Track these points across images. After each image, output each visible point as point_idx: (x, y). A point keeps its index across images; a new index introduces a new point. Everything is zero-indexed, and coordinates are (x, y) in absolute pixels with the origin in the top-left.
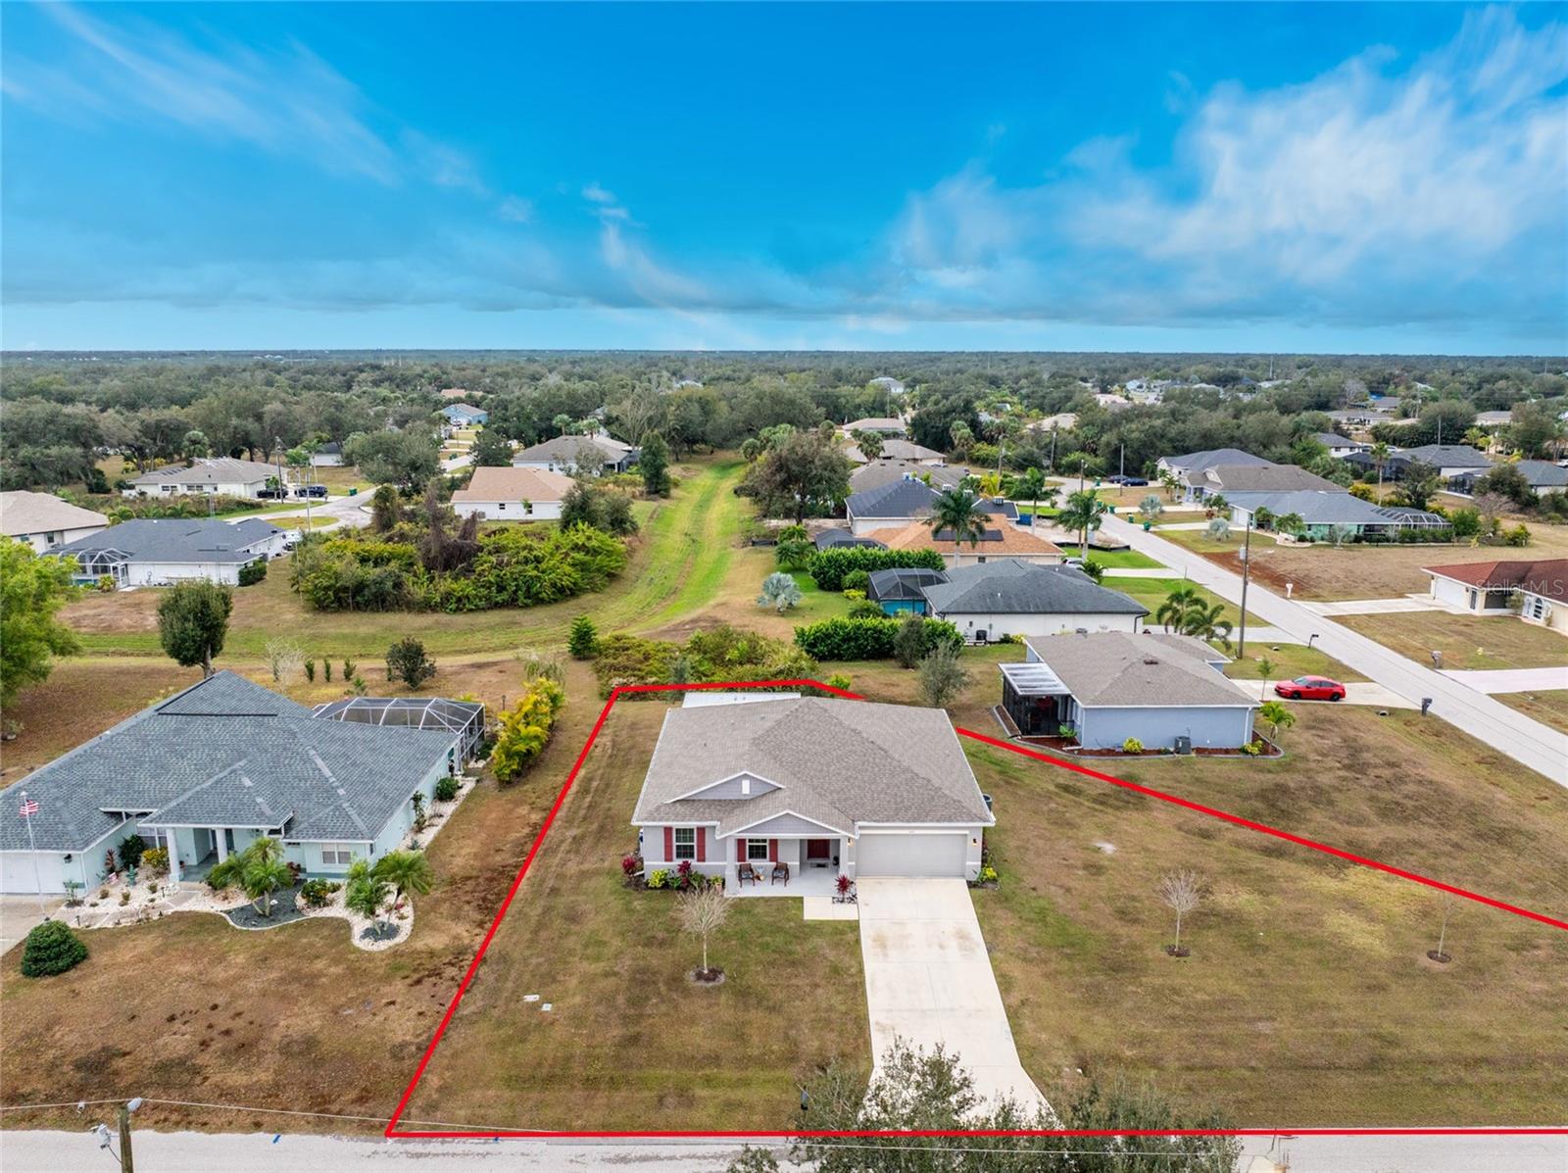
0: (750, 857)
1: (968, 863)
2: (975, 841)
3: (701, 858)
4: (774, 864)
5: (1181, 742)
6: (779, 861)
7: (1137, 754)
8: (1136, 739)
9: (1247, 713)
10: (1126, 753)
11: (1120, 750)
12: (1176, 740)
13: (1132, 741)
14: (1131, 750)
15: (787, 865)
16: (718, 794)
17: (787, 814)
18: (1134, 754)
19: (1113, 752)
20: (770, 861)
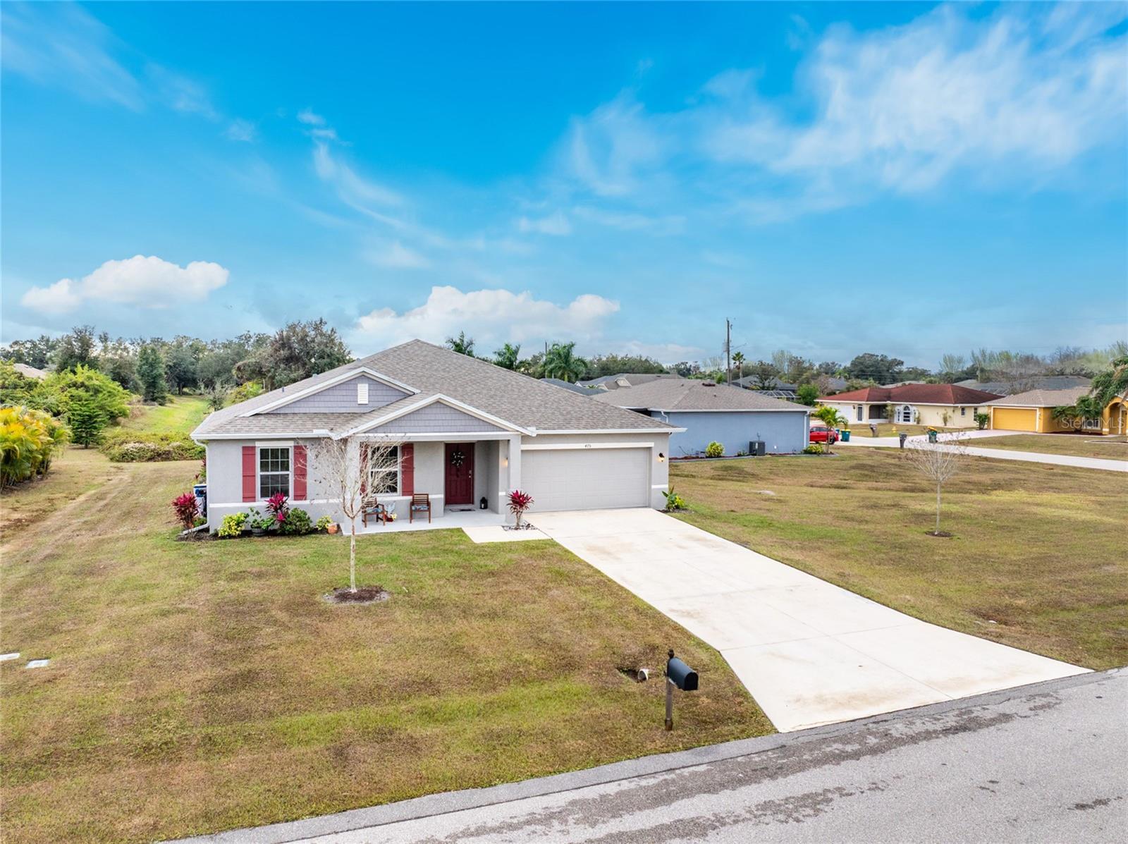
0: (374, 491)
1: (655, 487)
2: (661, 455)
3: (301, 495)
4: (409, 498)
5: (757, 444)
6: (415, 493)
7: (720, 457)
8: (718, 442)
9: (805, 418)
10: (710, 457)
11: (703, 455)
12: (752, 444)
13: (714, 444)
14: (714, 454)
15: (428, 497)
16: (322, 404)
17: (438, 402)
18: (718, 457)
19: (698, 458)
20: (403, 495)
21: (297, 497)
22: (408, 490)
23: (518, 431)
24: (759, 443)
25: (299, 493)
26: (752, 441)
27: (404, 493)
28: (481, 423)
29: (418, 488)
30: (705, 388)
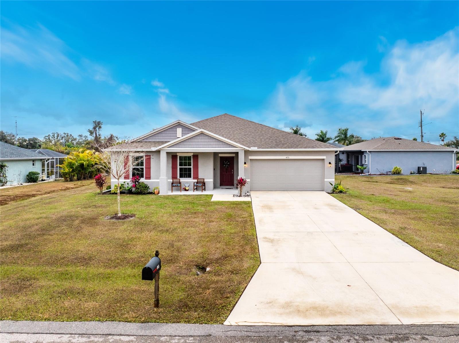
0: (180, 177)
1: (325, 180)
2: (330, 163)
3: (148, 178)
4: (196, 181)
5: (422, 168)
6: (199, 178)
7: (400, 174)
8: (398, 167)
9: (453, 154)
10: (394, 174)
11: (390, 173)
12: (419, 168)
13: (396, 167)
14: (396, 173)
15: (204, 180)
16: (161, 138)
17: (202, 133)
18: (398, 174)
19: (387, 174)
20: (193, 179)
21: (146, 178)
22: (196, 177)
23: (242, 148)
24: (423, 167)
25: (147, 176)
26: (419, 166)
27: (194, 179)
28: (224, 144)
29: (200, 176)
30: (395, 140)
